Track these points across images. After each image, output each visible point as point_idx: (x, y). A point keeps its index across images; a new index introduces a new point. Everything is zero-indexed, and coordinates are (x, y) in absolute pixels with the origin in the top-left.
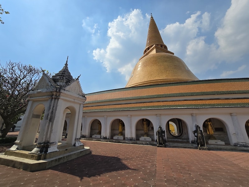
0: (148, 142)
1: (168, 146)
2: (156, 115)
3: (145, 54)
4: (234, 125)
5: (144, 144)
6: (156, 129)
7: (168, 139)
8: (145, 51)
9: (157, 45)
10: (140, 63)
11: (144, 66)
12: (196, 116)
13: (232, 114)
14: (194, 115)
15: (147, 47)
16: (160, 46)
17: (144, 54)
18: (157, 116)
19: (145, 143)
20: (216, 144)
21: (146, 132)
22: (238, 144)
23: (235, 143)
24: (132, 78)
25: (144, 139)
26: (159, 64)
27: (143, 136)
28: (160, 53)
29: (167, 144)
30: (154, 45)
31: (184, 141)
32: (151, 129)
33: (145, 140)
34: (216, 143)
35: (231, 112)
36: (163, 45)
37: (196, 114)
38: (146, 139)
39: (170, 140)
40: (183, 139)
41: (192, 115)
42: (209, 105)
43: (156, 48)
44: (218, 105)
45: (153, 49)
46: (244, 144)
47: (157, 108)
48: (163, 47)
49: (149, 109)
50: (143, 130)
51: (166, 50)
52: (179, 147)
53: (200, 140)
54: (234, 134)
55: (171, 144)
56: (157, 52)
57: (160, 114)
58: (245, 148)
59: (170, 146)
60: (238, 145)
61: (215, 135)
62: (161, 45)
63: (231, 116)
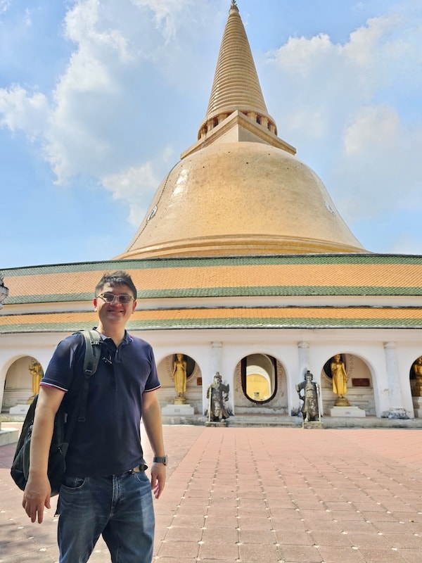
0: (183, 418)
1: (233, 423)
2: (212, 343)
3: (204, 138)
4: (387, 370)
5: (173, 421)
6: (208, 381)
7: (239, 409)
8: (205, 128)
9: (246, 113)
10: (184, 172)
11: (197, 182)
12: (308, 347)
13: (387, 345)
14: (304, 345)
15: (212, 115)
16: (252, 119)
17: (200, 137)
18: (213, 347)
19: (175, 420)
20: (348, 415)
21: (181, 391)
22: (390, 414)
23: (384, 412)
24: (152, 220)
25: (175, 411)
26: (245, 183)
27: (173, 404)
28: (252, 143)
29: (231, 418)
30: (235, 114)
31: (278, 411)
32: (195, 383)
33: (177, 413)
34: (348, 413)
35: (385, 340)
36: (264, 117)
37: (308, 343)
38: (179, 411)
39: (243, 410)
40: (275, 408)
41: (300, 345)
42: (342, 321)
43: (239, 123)
44: (361, 321)
45: (228, 127)
46: (401, 412)
47: (215, 326)
48: (265, 123)
49: (193, 326)
50: (174, 387)
51: (272, 133)
52: (260, 424)
53: (310, 405)
54: (386, 390)
55: (243, 419)
56: (243, 138)
57: (222, 343)
58: (401, 422)
59: (239, 424)
60: (390, 417)
61: (350, 396)
62: (256, 113)
63: (385, 348)
